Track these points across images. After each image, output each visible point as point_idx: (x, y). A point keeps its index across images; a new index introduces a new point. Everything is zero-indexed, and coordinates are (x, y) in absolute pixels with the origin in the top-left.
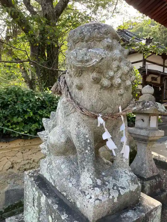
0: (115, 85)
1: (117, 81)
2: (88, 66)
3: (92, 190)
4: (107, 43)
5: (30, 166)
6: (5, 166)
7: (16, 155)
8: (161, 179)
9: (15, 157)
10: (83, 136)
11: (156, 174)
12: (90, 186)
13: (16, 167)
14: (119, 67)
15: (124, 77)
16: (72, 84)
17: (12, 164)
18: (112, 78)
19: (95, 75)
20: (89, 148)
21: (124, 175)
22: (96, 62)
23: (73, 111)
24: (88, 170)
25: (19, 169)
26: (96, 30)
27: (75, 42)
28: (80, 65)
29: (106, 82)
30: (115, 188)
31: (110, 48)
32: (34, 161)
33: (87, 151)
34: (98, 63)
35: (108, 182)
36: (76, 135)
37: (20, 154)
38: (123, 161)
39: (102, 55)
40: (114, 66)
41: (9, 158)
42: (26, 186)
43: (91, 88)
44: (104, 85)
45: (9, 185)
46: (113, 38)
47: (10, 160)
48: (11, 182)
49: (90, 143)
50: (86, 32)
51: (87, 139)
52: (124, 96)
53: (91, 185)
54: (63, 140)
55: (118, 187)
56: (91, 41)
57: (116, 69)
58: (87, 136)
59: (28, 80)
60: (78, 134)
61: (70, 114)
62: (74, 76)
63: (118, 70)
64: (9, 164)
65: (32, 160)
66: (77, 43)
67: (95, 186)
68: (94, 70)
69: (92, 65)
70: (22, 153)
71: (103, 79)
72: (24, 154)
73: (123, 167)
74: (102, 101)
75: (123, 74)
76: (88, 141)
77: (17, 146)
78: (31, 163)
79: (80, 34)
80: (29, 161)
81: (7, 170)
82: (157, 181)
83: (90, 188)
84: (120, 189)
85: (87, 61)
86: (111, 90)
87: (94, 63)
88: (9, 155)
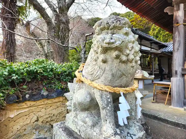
0: (130, 59)
1: (131, 57)
2: (113, 47)
3: (114, 137)
4: (126, 31)
5: (51, 119)
6: (32, 120)
7: (41, 111)
8: (147, 127)
9: (40, 112)
10: (106, 96)
11: (144, 123)
12: (112, 135)
13: (41, 120)
14: (133, 47)
15: (135, 54)
16: (97, 59)
17: (38, 118)
18: (128, 55)
19: (116, 53)
20: (110, 106)
21: (133, 125)
22: (119, 44)
23: (98, 78)
24: (110, 122)
25: (42, 122)
26: (118, 22)
27: (102, 30)
28: (107, 46)
29: (124, 58)
30: (129, 135)
31: (127, 34)
32: (54, 115)
33: (108, 108)
34: (120, 44)
35: (123, 130)
36: (100, 96)
37: (43, 110)
38: (132, 114)
39: (123, 39)
40: (129, 47)
41: (35, 113)
42: (55, 136)
43: (113, 62)
44: (123, 60)
45: (34, 135)
46: (129, 27)
47: (36, 115)
48: (36, 132)
49: (110, 102)
50: (111, 23)
51: (108, 98)
52: (134, 67)
53: (113, 133)
54: (88, 100)
55: (130, 134)
56: (114, 29)
57: (131, 48)
58: (108, 97)
59: (44, 53)
60: (101, 95)
61: (95, 80)
62: (101, 53)
63: (132, 49)
64: (35, 118)
65: (53, 114)
66: (104, 30)
67: (116, 134)
68: (117, 49)
69: (116, 46)
70: (46, 109)
71: (122, 55)
72: (47, 110)
73: (132, 119)
74: (120, 71)
75: (135, 52)
76: (109, 100)
77: (42, 104)
78: (52, 117)
79: (107, 24)
80: (50, 115)
81: (33, 123)
82: (144, 128)
83: (112, 136)
84: (132, 136)
85: (113, 43)
86: (127, 63)
87: (118, 45)
88: (36, 111)
